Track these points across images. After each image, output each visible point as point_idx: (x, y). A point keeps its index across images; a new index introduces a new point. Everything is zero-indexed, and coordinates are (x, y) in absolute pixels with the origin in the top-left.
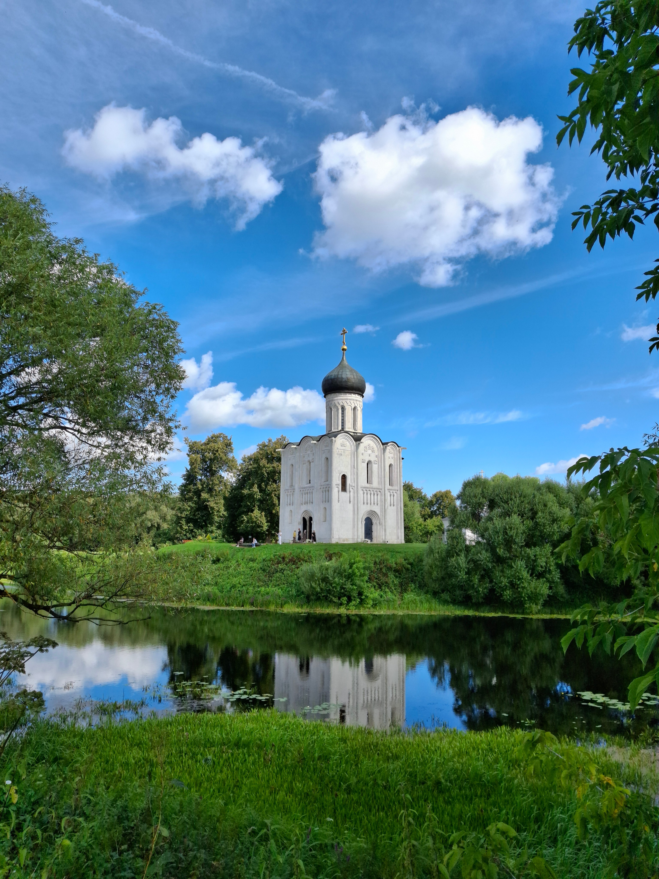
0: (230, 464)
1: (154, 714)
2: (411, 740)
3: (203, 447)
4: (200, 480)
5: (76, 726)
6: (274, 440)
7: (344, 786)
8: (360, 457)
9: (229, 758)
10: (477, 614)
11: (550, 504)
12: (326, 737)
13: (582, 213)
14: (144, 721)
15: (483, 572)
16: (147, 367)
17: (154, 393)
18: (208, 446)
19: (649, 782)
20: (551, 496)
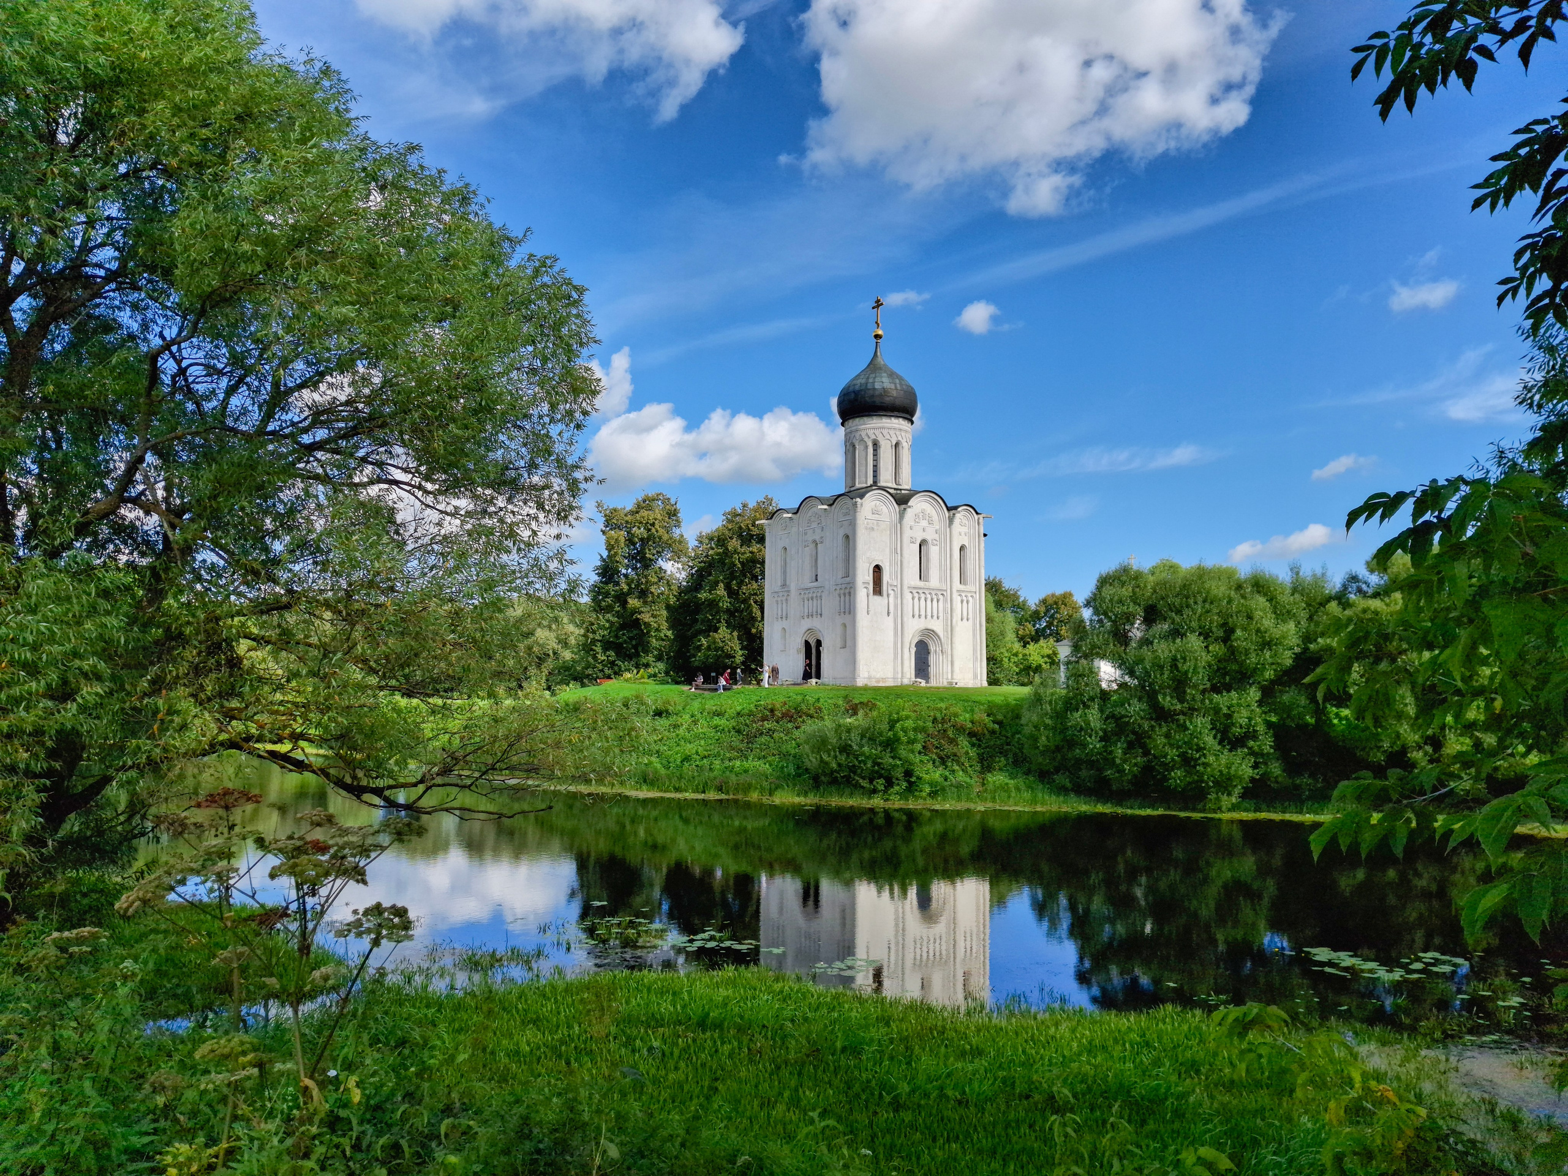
0: (676, 547)
1: (560, 971)
2: (1004, 1024)
3: (629, 518)
4: (626, 576)
5: (430, 989)
6: (752, 505)
7: (888, 1098)
8: (907, 534)
9: (689, 1047)
10: (1120, 810)
11: (1258, 614)
12: (854, 1014)
13: (1373, 47)
14: (543, 982)
15: (1132, 737)
16: (533, 371)
17: (547, 420)
18: (638, 516)
19: (1436, 1105)
20: (1262, 600)
